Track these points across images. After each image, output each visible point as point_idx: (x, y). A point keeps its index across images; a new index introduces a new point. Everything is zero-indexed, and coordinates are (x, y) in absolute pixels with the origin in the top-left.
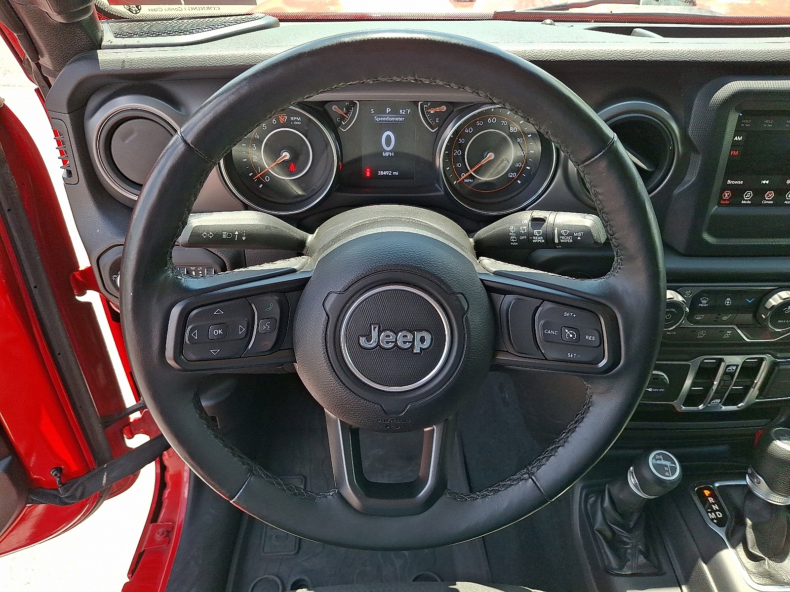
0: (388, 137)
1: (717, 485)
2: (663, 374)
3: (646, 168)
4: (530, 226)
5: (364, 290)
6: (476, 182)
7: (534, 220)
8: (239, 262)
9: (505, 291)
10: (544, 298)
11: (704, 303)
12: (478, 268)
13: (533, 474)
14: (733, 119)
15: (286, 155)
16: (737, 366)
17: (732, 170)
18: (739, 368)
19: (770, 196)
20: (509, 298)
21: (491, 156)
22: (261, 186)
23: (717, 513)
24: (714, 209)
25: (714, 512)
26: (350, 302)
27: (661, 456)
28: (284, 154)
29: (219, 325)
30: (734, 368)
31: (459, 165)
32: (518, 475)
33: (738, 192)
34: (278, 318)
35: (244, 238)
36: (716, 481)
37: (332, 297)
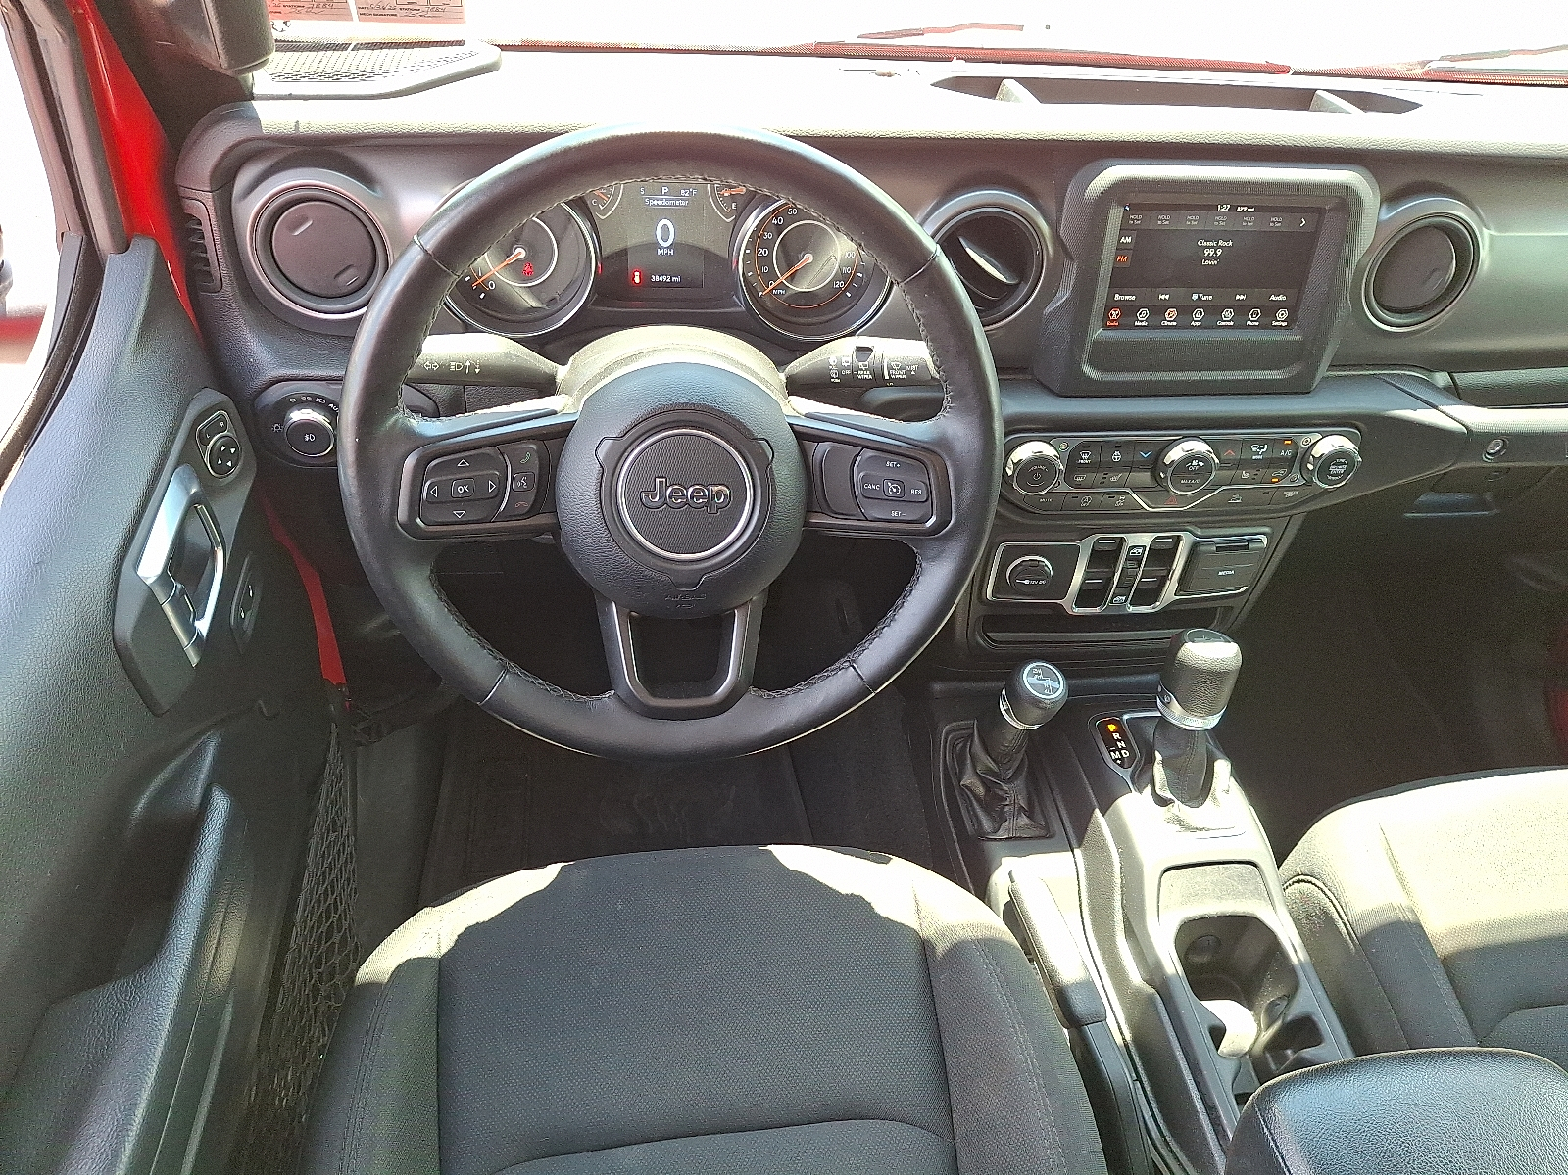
0: (665, 228)
1: (1126, 717)
2: (1043, 559)
3: (1005, 280)
4: (854, 357)
5: (647, 434)
6: (789, 292)
7: (859, 349)
8: (456, 407)
9: (819, 438)
10: (863, 445)
11: (1085, 459)
12: (787, 410)
13: (854, 661)
14: (1116, 215)
15: (520, 253)
16: (1144, 547)
17: (1119, 281)
18: (1147, 549)
19: (1171, 315)
20: (825, 446)
21: (809, 258)
22: (482, 296)
23: (1123, 752)
24: (1098, 333)
25: (1120, 750)
26: (629, 450)
27: (1040, 671)
28: (519, 250)
29: (463, 481)
30: (1140, 551)
31: (765, 270)
32: (837, 664)
33: (1129, 311)
34: (537, 472)
35: (477, 371)
36: (1126, 713)
37: (607, 444)
